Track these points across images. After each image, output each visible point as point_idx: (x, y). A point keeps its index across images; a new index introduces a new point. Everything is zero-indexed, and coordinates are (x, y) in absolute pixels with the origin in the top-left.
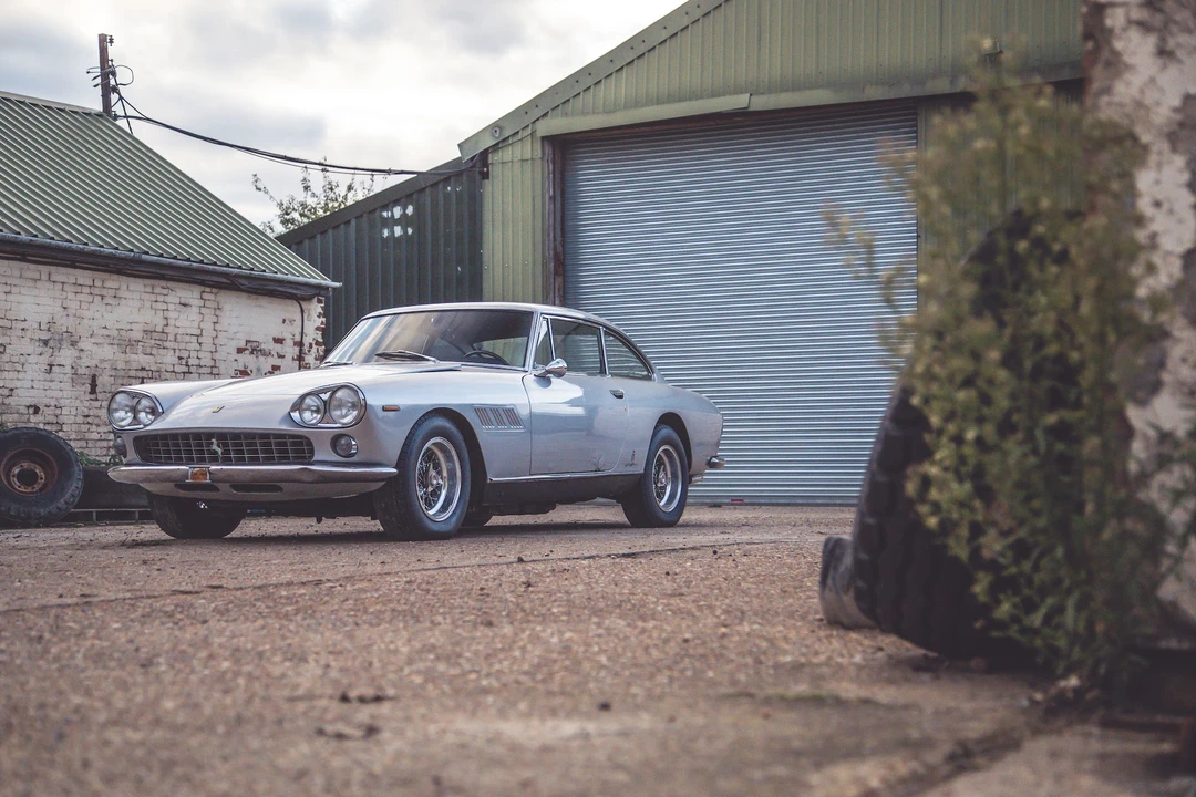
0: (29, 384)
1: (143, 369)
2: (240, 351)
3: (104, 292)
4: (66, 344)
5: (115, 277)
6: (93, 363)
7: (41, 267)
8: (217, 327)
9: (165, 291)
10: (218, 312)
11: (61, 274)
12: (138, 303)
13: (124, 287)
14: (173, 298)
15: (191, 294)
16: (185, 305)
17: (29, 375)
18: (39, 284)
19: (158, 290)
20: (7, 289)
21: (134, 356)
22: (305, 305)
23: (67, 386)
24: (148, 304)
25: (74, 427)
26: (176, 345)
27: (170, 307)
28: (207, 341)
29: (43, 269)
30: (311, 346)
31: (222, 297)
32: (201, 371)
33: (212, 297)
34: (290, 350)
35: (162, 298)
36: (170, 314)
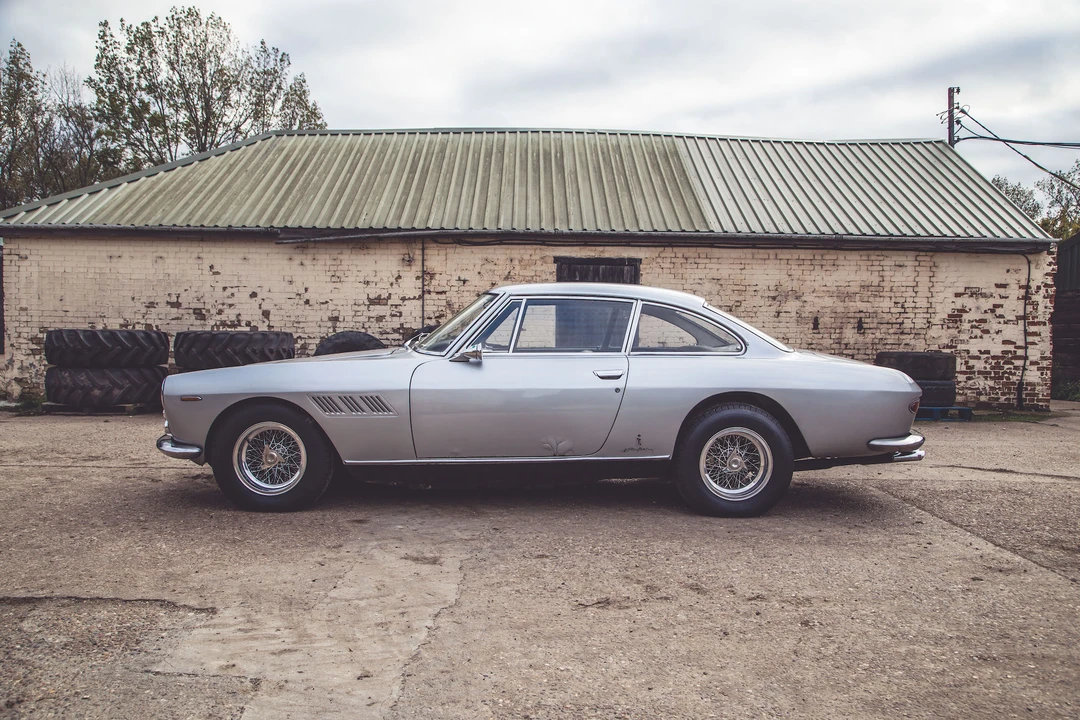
0: (761, 325)
1: (861, 312)
2: (958, 295)
3: (824, 262)
4: (790, 298)
5: (833, 252)
6: (815, 310)
7: (768, 251)
8: (933, 279)
9: (881, 258)
10: (934, 269)
11: (785, 254)
12: (855, 268)
13: (841, 258)
14: (888, 262)
15: (908, 260)
16: (900, 266)
17: (761, 318)
18: (767, 262)
19: (873, 258)
20: (742, 266)
21: (852, 304)
22: (1031, 257)
23: (793, 326)
24: (864, 268)
26: (892, 294)
27: (885, 268)
28: (923, 290)
29: (771, 252)
30: (1039, 288)
31: (938, 258)
32: (917, 311)
33: (928, 259)
34: (1015, 292)
35: (878, 263)
36: (885, 273)
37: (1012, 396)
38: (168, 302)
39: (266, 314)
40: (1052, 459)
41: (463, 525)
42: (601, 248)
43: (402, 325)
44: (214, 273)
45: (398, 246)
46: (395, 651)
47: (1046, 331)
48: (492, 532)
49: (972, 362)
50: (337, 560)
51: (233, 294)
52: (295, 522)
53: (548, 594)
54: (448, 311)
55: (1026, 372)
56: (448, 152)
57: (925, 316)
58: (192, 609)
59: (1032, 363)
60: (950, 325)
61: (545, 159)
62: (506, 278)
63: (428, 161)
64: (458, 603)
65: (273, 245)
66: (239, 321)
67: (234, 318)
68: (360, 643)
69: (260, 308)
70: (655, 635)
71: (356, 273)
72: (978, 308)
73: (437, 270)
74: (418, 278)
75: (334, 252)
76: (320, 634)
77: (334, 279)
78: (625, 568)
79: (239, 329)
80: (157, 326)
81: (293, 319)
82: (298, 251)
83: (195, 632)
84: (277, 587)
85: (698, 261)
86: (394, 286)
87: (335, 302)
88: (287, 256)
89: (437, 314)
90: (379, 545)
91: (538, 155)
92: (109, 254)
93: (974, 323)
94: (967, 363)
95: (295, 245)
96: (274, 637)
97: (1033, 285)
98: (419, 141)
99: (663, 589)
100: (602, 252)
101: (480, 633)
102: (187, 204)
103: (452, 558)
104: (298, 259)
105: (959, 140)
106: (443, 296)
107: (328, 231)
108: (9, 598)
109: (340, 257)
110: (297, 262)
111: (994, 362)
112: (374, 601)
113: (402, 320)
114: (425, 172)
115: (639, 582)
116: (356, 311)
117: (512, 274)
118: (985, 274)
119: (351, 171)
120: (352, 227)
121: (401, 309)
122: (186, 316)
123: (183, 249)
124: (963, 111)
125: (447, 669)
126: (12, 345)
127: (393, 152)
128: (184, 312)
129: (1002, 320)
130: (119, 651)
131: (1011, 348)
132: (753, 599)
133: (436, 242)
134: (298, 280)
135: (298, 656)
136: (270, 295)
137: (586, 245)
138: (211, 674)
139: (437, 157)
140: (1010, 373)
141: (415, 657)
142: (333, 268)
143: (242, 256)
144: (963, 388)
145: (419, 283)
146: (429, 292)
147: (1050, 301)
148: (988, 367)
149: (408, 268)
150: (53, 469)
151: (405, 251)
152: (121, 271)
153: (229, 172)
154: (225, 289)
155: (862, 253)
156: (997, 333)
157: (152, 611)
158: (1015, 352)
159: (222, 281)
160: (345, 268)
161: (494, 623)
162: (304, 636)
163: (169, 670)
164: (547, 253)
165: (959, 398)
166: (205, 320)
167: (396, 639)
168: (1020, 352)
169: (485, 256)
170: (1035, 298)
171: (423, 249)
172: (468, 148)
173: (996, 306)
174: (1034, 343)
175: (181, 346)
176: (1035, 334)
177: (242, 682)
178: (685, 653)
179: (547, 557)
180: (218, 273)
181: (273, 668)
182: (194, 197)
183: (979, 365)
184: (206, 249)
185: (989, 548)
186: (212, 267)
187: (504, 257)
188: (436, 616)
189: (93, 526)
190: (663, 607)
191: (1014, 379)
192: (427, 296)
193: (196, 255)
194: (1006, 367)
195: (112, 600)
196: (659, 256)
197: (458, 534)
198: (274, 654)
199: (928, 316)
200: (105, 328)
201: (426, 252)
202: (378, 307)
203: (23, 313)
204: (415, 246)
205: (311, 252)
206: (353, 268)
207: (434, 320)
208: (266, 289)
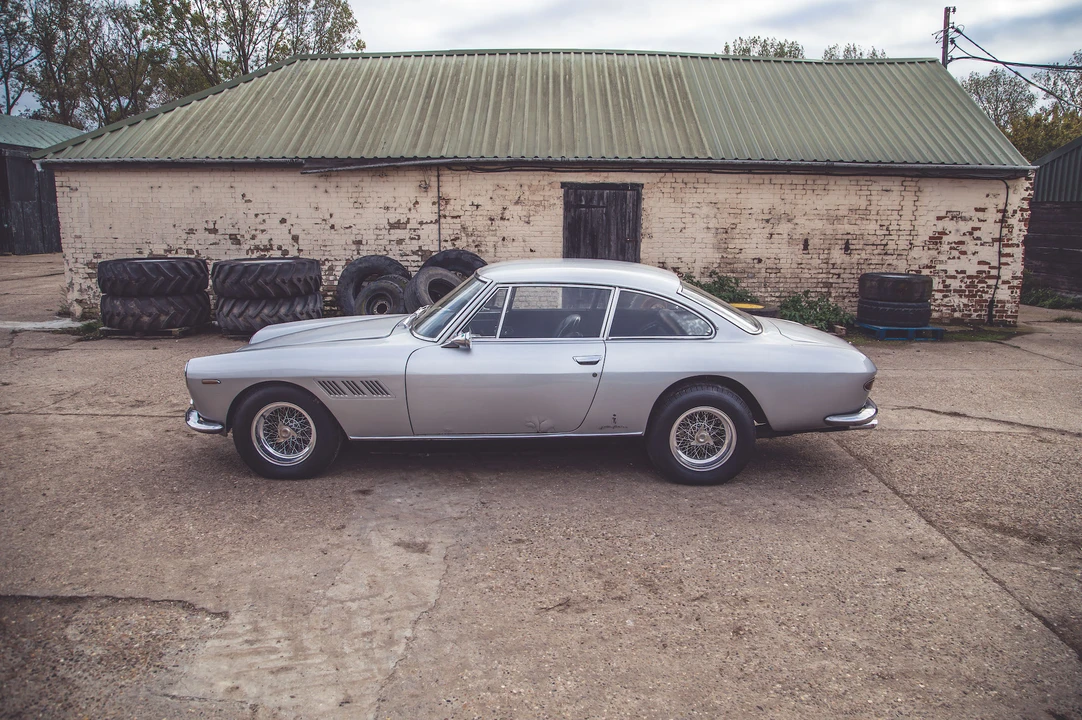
0: (755, 246)
1: (848, 234)
2: (939, 218)
3: (815, 187)
4: (783, 221)
5: (824, 177)
6: (806, 231)
7: (763, 176)
8: (917, 203)
9: (870, 183)
10: (918, 194)
11: (779, 179)
12: (844, 192)
13: (832, 182)
14: (876, 187)
15: (894, 184)
16: (887, 191)
17: (755, 240)
18: (761, 187)
19: (862, 183)
20: (739, 191)
21: (840, 226)
22: (1009, 183)
23: (785, 247)
24: (853, 192)
25: (789, 271)
26: (878, 218)
27: (873, 193)
28: (907, 213)
29: (766, 177)
30: (1015, 212)
31: (923, 183)
32: (901, 233)
33: (913, 184)
34: (993, 216)
35: (866, 188)
36: (872, 198)
37: (983, 313)
38: (206, 229)
39: (295, 239)
40: (1004, 397)
41: (454, 498)
42: (605, 174)
43: (420, 247)
44: (246, 201)
45: (415, 173)
46: (375, 667)
47: (1019, 252)
48: (480, 506)
49: (948, 281)
50: (339, 546)
51: (264, 221)
52: (307, 494)
53: (517, 593)
54: (463, 234)
55: (997, 291)
56: (462, 75)
57: (908, 238)
58: (208, 613)
59: (1004, 282)
60: (931, 246)
61: (554, 82)
62: (517, 203)
63: (443, 86)
64: (437, 605)
65: (298, 174)
66: (271, 245)
67: (267, 243)
68: (346, 659)
69: (290, 233)
70: (602, 648)
71: (376, 200)
72: (957, 231)
73: (452, 196)
74: (434, 203)
75: (355, 180)
76: (314, 648)
77: (356, 205)
78: (592, 557)
79: (271, 252)
80: (197, 251)
81: (320, 242)
82: (322, 179)
83: (209, 643)
84: (283, 584)
85: (696, 185)
86: (413, 211)
87: (358, 227)
88: (312, 184)
89: (452, 237)
90: (377, 525)
91: (548, 78)
92: (150, 185)
93: (953, 245)
94: (944, 282)
95: (319, 174)
96: (274, 651)
97: (1010, 210)
98: (435, 64)
99: (619, 587)
100: (607, 177)
101: (451, 645)
102: (218, 135)
103: (440, 542)
104: (323, 184)
105: (952, 59)
106: (458, 220)
107: (349, 160)
108: (57, 597)
109: (362, 184)
110: (321, 189)
111: (969, 281)
112: (365, 603)
113: (420, 243)
114: (440, 96)
115: (600, 576)
116: (378, 235)
117: (522, 198)
118: (965, 198)
119: (370, 97)
120: (371, 156)
121: (419, 232)
122: (223, 242)
123: (217, 179)
124: (957, 31)
125: (417, 692)
126: (71, 270)
127: (410, 76)
128: (221, 237)
129: (979, 242)
130: (144, 668)
131: (985, 268)
132: (698, 599)
133: (450, 169)
134: (323, 206)
135: (293, 676)
136: (298, 221)
137: (591, 171)
138: (218, 698)
139: (452, 81)
140: (983, 292)
141: (392, 677)
142: (355, 195)
143: (271, 185)
144: (939, 305)
145: (435, 208)
146: (445, 217)
147: (1025, 225)
148: (963, 285)
149: (425, 194)
150: (105, 419)
151: (422, 178)
152: (163, 200)
153: (256, 99)
154: (256, 215)
155: (852, 178)
156: (974, 254)
157: (176, 615)
158: (989, 272)
159: (254, 208)
160: (365, 194)
161: (464, 632)
162: (300, 651)
163: (184, 692)
164: (555, 179)
165: (935, 315)
166: (240, 244)
167: (378, 654)
168: (994, 272)
169: (496, 182)
170: (1011, 221)
171: (438, 176)
172: (482, 70)
173: (975, 229)
174: (1007, 264)
175: (218, 276)
176: (1008, 255)
177: (243, 708)
178: (624, 671)
179: (523, 542)
180: (250, 201)
181: (270, 691)
182: (224, 127)
183: (955, 284)
184: (239, 179)
185: (919, 526)
186: (244, 196)
187: (514, 183)
188: (416, 622)
189: (133, 499)
190: (615, 611)
191: (986, 297)
192: (442, 220)
193: (228, 185)
194: (980, 285)
195: (143, 599)
196: (660, 181)
197: (449, 509)
198: (272, 672)
199: (911, 238)
200: (151, 253)
201: (441, 178)
202: (398, 231)
203: (78, 240)
204: (429, 172)
205: (334, 180)
206: (373, 195)
207: (450, 243)
208: (294, 215)
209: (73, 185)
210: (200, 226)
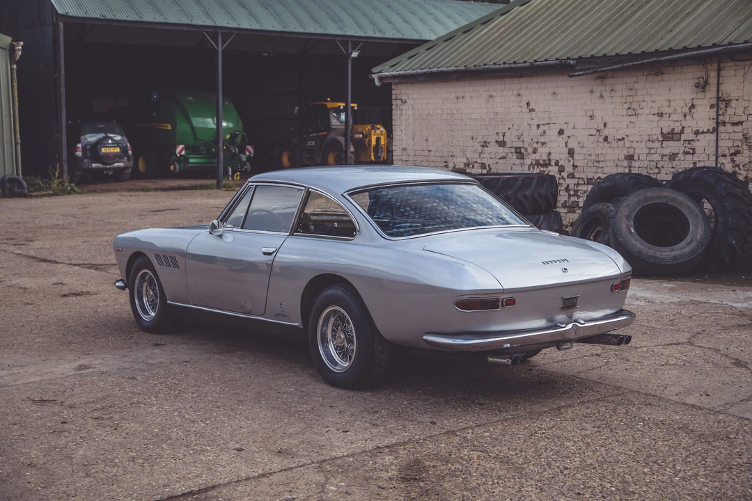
38: (497, 142)
39: (571, 153)
43: (695, 164)
44: (529, 111)
51: (544, 132)
54: (745, 147)
66: (549, 160)
67: (545, 157)
69: (566, 146)
71: (650, 104)
73: (734, 95)
74: (712, 107)
75: (630, 81)
77: (630, 112)
79: (550, 168)
80: (489, 165)
81: (594, 158)
82: (598, 82)
86: (688, 117)
87: (631, 138)
88: (587, 89)
89: (732, 151)
92: (456, 95)
95: (595, 75)
104: (598, 89)
106: (739, 128)
107: (617, 58)
109: (636, 86)
110: (597, 94)
113: (695, 158)
116: (650, 149)
121: (695, 145)
122: (510, 156)
123: (507, 87)
128: (507, 150)
133: (733, 59)
134: (598, 114)
136: (574, 132)
142: (629, 99)
143: (551, 90)
145: (713, 113)
146: (724, 123)
149: (701, 95)
151: (700, 74)
152: (465, 111)
154: (538, 126)
159: (536, 118)
160: (639, 98)
166: (523, 158)
171: (719, 70)
180: (532, 110)
184: (524, 86)
186: (528, 104)
192: (721, 129)
193: (516, 93)
200: (454, 167)
201: (723, 73)
202: (671, 143)
203: (404, 154)
204: (709, 66)
205: (609, 81)
206: (647, 98)
207: (729, 158)
208: (571, 126)
209: (404, 97)
210: (492, 139)
